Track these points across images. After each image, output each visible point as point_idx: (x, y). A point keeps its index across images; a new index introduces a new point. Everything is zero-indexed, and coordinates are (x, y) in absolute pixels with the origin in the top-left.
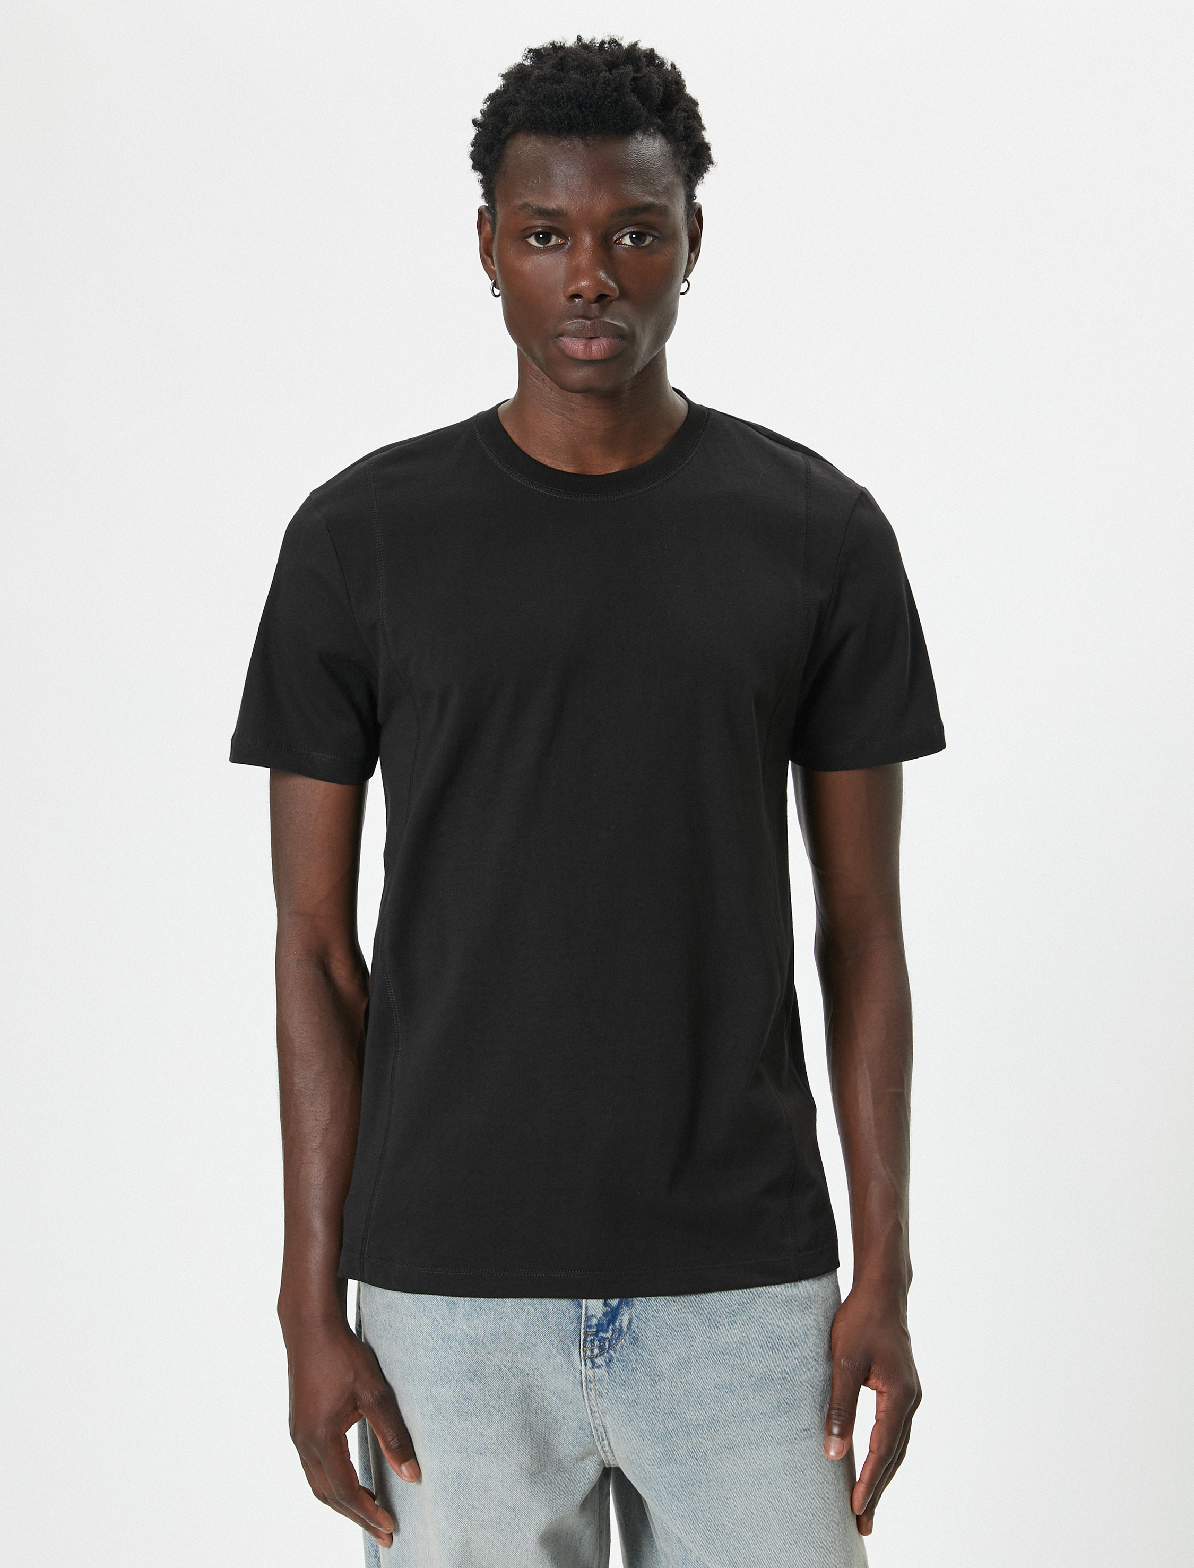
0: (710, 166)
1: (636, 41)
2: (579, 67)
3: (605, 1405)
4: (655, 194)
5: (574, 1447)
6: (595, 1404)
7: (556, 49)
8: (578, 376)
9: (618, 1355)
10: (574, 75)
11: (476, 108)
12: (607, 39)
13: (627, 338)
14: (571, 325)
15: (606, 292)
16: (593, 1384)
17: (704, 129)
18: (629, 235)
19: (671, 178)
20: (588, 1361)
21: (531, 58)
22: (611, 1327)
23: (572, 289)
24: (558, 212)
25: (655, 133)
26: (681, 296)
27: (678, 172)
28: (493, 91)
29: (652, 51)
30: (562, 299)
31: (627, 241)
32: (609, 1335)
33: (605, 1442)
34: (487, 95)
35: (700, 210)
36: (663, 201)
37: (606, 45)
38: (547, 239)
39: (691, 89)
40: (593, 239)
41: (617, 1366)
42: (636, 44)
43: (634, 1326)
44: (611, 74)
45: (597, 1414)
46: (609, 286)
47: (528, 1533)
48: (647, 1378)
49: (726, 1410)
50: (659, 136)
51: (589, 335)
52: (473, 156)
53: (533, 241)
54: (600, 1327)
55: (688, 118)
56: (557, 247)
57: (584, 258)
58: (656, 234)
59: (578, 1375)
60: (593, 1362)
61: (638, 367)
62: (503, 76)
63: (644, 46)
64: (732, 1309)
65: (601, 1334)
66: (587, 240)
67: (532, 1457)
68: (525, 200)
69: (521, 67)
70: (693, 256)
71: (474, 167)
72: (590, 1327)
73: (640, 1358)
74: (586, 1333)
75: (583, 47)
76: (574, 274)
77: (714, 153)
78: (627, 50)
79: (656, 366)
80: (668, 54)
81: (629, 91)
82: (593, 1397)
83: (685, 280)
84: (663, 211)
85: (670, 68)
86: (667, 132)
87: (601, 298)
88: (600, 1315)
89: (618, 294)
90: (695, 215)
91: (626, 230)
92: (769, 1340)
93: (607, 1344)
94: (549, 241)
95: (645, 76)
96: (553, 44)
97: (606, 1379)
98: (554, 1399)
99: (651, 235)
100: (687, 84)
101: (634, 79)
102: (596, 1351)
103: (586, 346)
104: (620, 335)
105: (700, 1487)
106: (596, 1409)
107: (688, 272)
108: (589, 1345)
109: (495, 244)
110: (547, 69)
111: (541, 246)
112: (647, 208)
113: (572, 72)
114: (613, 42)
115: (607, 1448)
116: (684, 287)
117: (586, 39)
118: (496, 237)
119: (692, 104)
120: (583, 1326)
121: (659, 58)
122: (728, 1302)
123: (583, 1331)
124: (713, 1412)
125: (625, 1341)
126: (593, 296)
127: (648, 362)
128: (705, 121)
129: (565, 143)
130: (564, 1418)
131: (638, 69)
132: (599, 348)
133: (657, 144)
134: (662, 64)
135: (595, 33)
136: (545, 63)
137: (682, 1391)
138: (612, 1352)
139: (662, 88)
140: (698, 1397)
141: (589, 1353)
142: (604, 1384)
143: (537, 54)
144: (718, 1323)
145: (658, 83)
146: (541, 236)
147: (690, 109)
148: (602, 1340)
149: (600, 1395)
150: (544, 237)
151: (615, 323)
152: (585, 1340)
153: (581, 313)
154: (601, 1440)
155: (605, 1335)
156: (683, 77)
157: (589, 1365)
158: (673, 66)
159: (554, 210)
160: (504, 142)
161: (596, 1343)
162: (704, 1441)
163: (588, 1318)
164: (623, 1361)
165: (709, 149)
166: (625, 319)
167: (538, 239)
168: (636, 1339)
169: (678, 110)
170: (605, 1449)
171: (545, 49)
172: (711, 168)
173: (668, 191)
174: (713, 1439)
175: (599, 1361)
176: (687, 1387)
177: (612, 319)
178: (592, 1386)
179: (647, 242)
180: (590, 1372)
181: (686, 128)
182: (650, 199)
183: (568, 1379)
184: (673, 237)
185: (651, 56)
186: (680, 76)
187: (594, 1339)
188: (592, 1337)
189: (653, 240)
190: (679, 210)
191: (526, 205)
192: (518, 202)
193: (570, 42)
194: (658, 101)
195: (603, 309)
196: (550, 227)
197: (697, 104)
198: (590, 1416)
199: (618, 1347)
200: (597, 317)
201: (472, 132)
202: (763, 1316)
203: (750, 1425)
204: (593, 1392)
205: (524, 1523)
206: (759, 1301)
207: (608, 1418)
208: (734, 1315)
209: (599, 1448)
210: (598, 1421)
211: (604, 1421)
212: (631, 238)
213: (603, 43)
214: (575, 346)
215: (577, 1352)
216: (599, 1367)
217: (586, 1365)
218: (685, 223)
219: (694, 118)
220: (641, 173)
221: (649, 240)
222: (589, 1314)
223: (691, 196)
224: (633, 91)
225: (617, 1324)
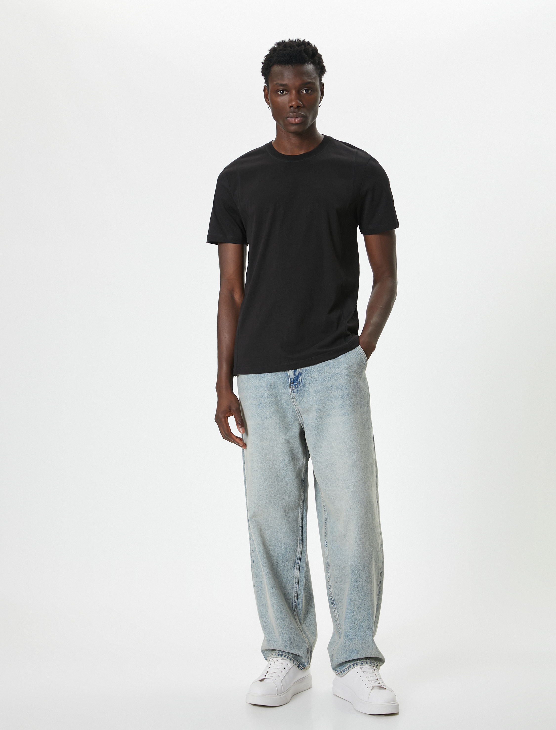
0: (325, 72)
1: (304, 39)
2: (290, 46)
3: (298, 403)
4: (311, 79)
5: (292, 417)
6: (295, 403)
7: (283, 42)
8: (293, 128)
9: (300, 389)
10: (289, 49)
11: (263, 59)
12: (297, 39)
13: (305, 118)
14: (291, 114)
15: (299, 105)
16: (294, 397)
17: (323, 62)
18: (305, 90)
19: (315, 75)
20: (292, 391)
21: (277, 45)
22: (297, 381)
23: (290, 105)
24: (286, 85)
25: (310, 63)
26: (319, 107)
27: (317, 73)
28: (267, 54)
29: (309, 42)
30: (288, 108)
31: (304, 92)
32: (297, 383)
33: (300, 415)
34: (265, 56)
35: (323, 84)
36: (314, 81)
37: (296, 41)
38: (283, 92)
39: (319, 52)
40: (295, 92)
41: (300, 392)
42: (305, 40)
43: (303, 380)
44: (298, 48)
45: (296, 406)
46: (300, 104)
47: (279, 442)
48: (307, 395)
49: (327, 405)
50: (312, 64)
51: (295, 117)
52: (262, 72)
53: (279, 93)
54: (294, 381)
55: (319, 59)
56: (286, 94)
57: (293, 97)
58: (312, 90)
59: (290, 395)
60: (293, 391)
61: (308, 126)
62: (269, 50)
63: (306, 41)
64: (330, 377)
65: (295, 383)
66: (294, 92)
67: (280, 420)
68: (277, 82)
69: (274, 48)
70: (322, 96)
71: (262, 75)
72: (292, 381)
73: (306, 390)
74: (291, 383)
75: (290, 42)
76: (290, 101)
77: (326, 68)
78: (302, 42)
79: (313, 126)
80: (313, 43)
81: (303, 52)
82: (294, 401)
83: (320, 103)
84: (314, 84)
85: (314, 46)
86: (314, 63)
87: (298, 107)
88: (293, 378)
89: (302, 106)
90: (322, 85)
91: (304, 89)
92: (339, 386)
93: (297, 386)
94: (284, 93)
95: (307, 48)
96: (282, 41)
97: (297, 396)
98: (284, 403)
99: (310, 90)
100: (318, 50)
101: (304, 49)
102: (294, 388)
103: (295, 119)
104: (303, 116)
105: (320, 426)
106: (296, 405)
107: (321, 101)
108: (292, 386)
109: (269, 95)
110: (281, 47)
111: (282, 94)
112: (310, 83)
113: (288, 48)
114: (298, 40)
115: (301, 417)
116: (320, 105)
117: (291, 39)
118: (269, 93)
119: (320, 56)
120: (290, 381)
121: (311, 44)
122: (328, 375)
123: (290, 382)
124: (323, 406)
125: (301, 385)
126: (295, 106)
127: (311, 124)
128: (323, 60)
129: (287, 66)
130: (288, 409)
131: (305, 46)
132: (297, 120)
133: (311, 66)
134: (312, 45)
135: (294, 38)
136: (280, 46)
137: (315, 400)
138: (298, 388)
139: (312, 51)
140: (319, 402)
141: (292, 389)
142: (297, 397)
143: (278, 44)
144: (326, 380)
145: (311, 50)
146: (281, 91)
147: (320, 57)
148: (295, 385)
149: (296, 400)
150: (282, 92)
151: (302, 113)
152: (291, 385)
153: (293, 111)
154: (299, 414)
155: (296, 384)
156: (317, 48)
157: (292, 392)
158: (314, 45)
159: (285, 84)
160: (270, 67)
161: (294, 386)
162: (321, 414)
163: (291, 379)
164: (301, 391)
165: (325, 67)
166: (305, 113)
167: (281, 92)
168: (304, 385)
169: (316, 57)
170: (300, 417)
171: (280, 42)
172: (326, 73)
173: (315, 78)
174: (323, 413)
175: (295, 391)
176: (316, 399)
177: (301, 112)
178: (294, 398)
179: (310, 92)
180: (293, 394)
181: (319, 62)
182: (310, 81)
183: (287, 396)
184: (317, 90)
185: (308, 43)
186: (316, 48)
187: (293, 385)
188: (293, 384)
189: (311, 91)
190: (318, 83)
191: (277, 83)
192: (275, 83)
193: (287, 40)
194: (311, 55)
195: (299, 110)
196: (284, 89)
197: (321, 56)
198: (294, 407)
199: (299, 387)
200: (297, 112)
201: (262, 65)
202: (338, 379)
203: (333, 409)
204: (294, 399)
205: (278, 439)
206: (338, 375)
207: (299, 407)
208: (330, 378)
209: (298, 417)
210: (297, 408)
211: (298, 408)
212: (305, 91)
213: (296, 40)
214: (292, 120)
215: (289, 388)
216: (295, 392)
217: (291, 392)
218: (319, 87)
219: (321, 59)
220: (307, 74)
221: (310, 91)
222: (291, 378)
223: (321, 80)
224: (304, 52)
225: (299, 380)
